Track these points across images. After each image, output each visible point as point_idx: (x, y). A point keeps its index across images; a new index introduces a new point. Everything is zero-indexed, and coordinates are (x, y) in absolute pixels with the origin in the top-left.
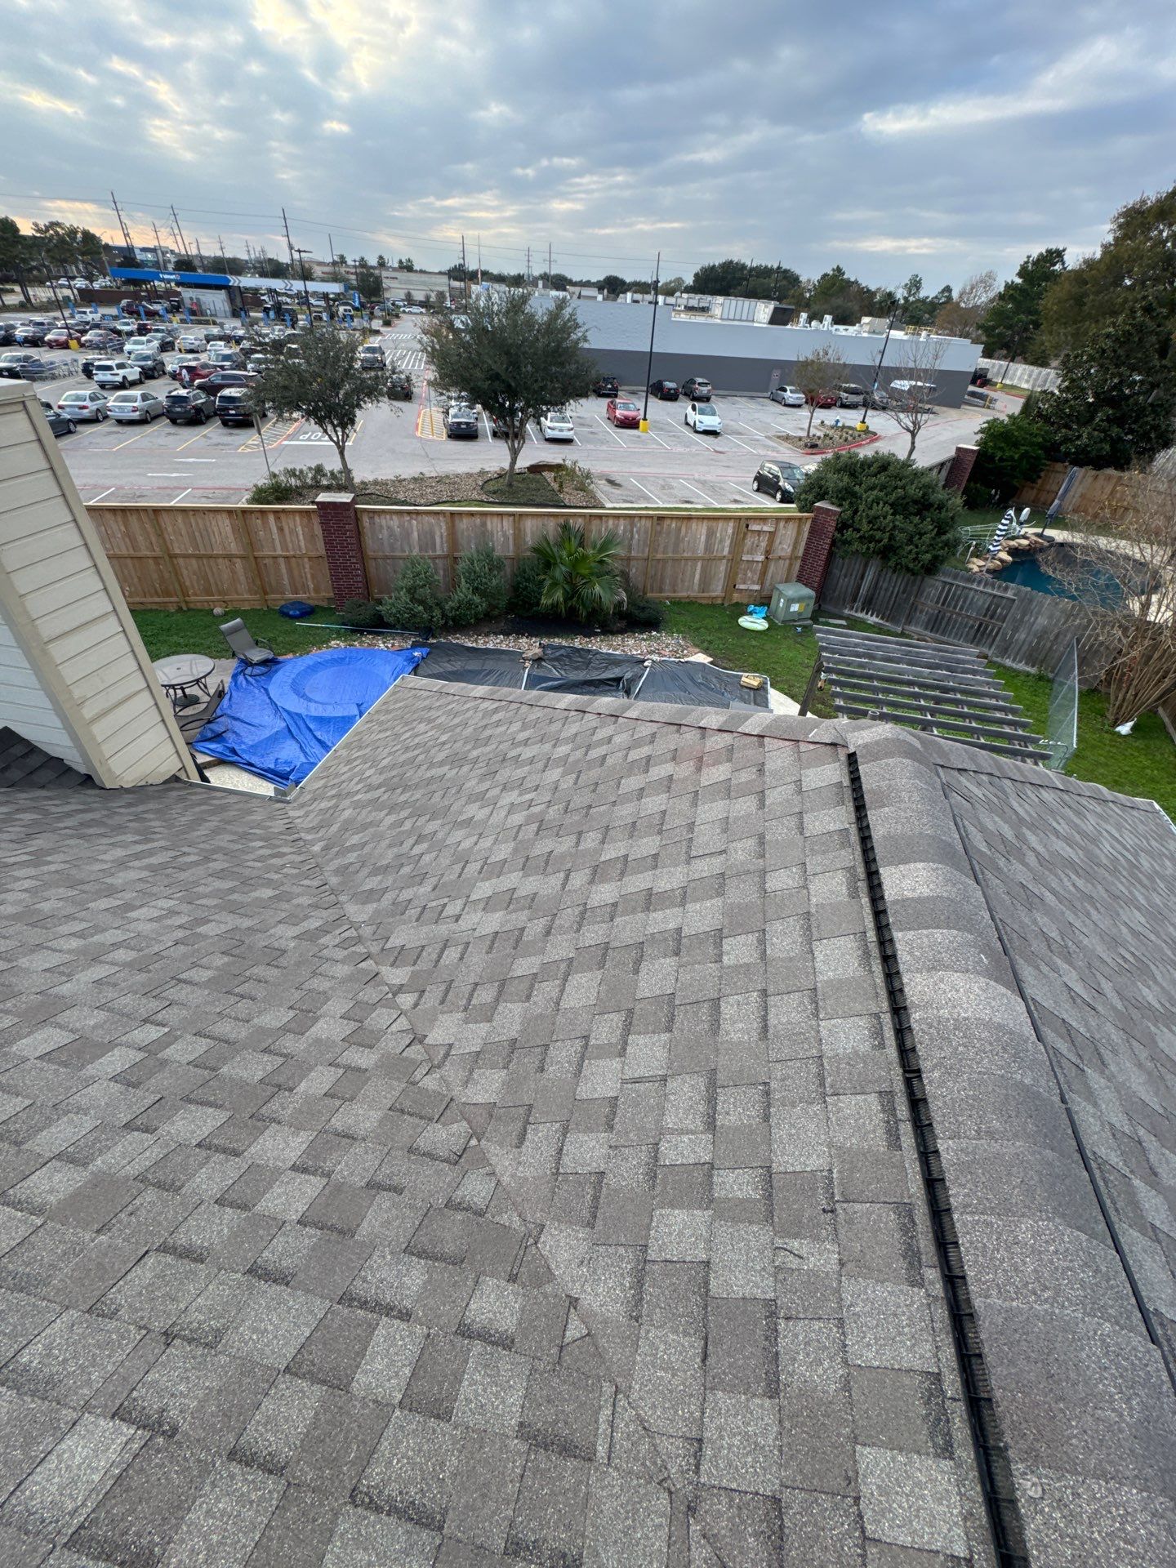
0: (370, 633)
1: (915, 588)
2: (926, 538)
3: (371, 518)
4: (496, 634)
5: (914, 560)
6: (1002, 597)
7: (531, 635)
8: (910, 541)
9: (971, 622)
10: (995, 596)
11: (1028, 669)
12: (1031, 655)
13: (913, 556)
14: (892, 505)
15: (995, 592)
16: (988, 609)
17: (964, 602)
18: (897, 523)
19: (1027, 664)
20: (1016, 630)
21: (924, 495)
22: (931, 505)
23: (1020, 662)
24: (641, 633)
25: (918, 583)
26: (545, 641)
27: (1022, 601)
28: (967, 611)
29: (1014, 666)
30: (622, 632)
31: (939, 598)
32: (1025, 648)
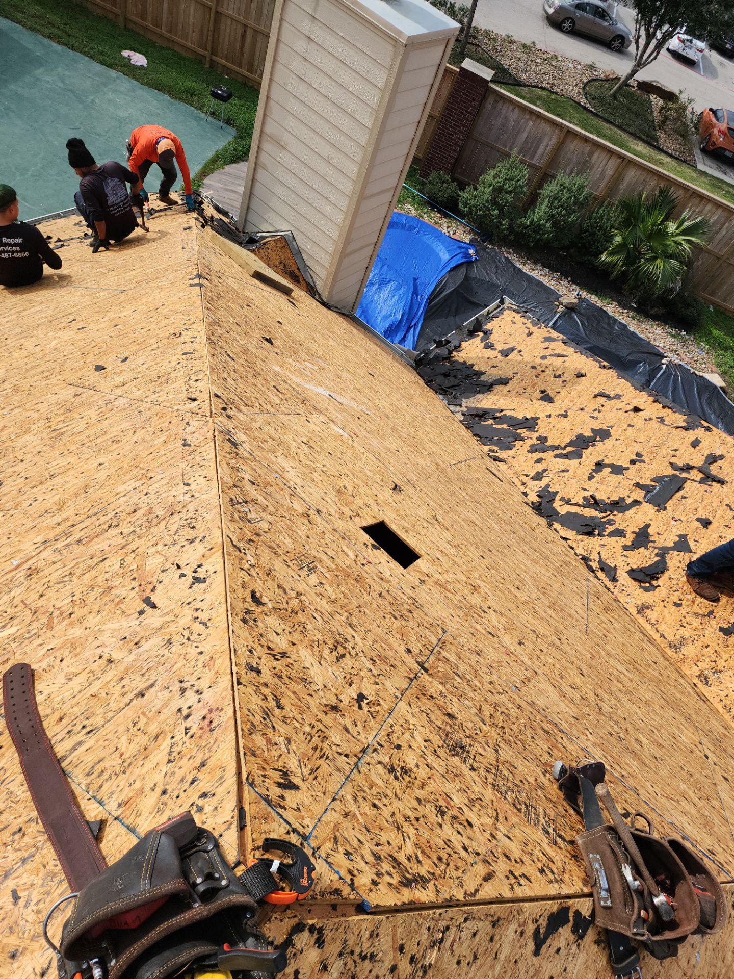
0: (440, 211)
3: (496, 101)
4: (544, 265)
7: (574, 281)
24: (672, 327)
26: (584, 294)
30: (655, 318)
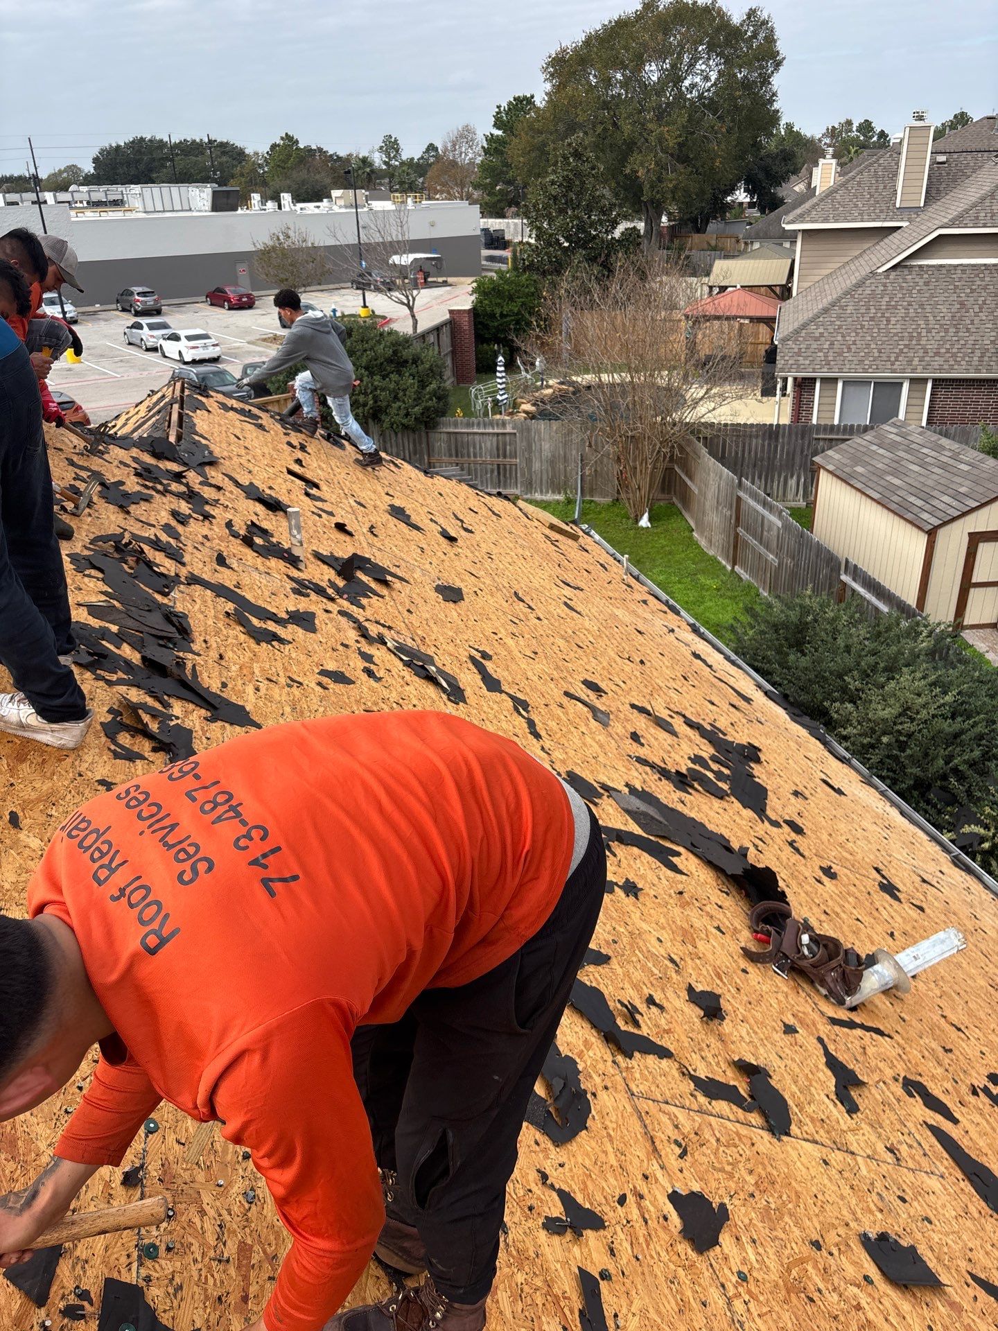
1: (424, 445)
2: (411, 392)
5: (407, 415)
6: (504, 434)
8: (396, 398)
9: (489, 467)
10: (498, 434)
11: (557, 497)
12: (553, 482)
13: (402, 412)
14: (366, 368)
15: (496, 431)
16: (498, 449)
17: (474, 448)
18: (376, 383)
19: (553, 492)
20: (529, 461)
21: (395, 352)
22: (406, 361)
23: (547, 492)
25: (424, 440)
27: (522, 432)
28: (481, 456)
29: (544, 498)
31: (450, 450)
32: (545, 478)
